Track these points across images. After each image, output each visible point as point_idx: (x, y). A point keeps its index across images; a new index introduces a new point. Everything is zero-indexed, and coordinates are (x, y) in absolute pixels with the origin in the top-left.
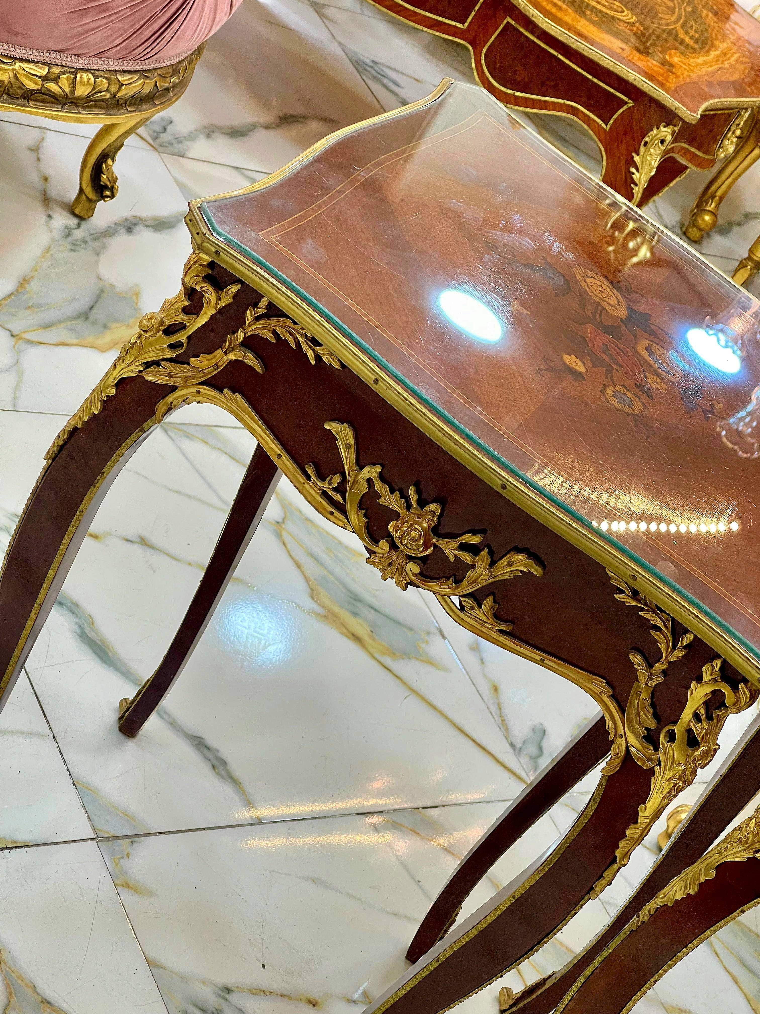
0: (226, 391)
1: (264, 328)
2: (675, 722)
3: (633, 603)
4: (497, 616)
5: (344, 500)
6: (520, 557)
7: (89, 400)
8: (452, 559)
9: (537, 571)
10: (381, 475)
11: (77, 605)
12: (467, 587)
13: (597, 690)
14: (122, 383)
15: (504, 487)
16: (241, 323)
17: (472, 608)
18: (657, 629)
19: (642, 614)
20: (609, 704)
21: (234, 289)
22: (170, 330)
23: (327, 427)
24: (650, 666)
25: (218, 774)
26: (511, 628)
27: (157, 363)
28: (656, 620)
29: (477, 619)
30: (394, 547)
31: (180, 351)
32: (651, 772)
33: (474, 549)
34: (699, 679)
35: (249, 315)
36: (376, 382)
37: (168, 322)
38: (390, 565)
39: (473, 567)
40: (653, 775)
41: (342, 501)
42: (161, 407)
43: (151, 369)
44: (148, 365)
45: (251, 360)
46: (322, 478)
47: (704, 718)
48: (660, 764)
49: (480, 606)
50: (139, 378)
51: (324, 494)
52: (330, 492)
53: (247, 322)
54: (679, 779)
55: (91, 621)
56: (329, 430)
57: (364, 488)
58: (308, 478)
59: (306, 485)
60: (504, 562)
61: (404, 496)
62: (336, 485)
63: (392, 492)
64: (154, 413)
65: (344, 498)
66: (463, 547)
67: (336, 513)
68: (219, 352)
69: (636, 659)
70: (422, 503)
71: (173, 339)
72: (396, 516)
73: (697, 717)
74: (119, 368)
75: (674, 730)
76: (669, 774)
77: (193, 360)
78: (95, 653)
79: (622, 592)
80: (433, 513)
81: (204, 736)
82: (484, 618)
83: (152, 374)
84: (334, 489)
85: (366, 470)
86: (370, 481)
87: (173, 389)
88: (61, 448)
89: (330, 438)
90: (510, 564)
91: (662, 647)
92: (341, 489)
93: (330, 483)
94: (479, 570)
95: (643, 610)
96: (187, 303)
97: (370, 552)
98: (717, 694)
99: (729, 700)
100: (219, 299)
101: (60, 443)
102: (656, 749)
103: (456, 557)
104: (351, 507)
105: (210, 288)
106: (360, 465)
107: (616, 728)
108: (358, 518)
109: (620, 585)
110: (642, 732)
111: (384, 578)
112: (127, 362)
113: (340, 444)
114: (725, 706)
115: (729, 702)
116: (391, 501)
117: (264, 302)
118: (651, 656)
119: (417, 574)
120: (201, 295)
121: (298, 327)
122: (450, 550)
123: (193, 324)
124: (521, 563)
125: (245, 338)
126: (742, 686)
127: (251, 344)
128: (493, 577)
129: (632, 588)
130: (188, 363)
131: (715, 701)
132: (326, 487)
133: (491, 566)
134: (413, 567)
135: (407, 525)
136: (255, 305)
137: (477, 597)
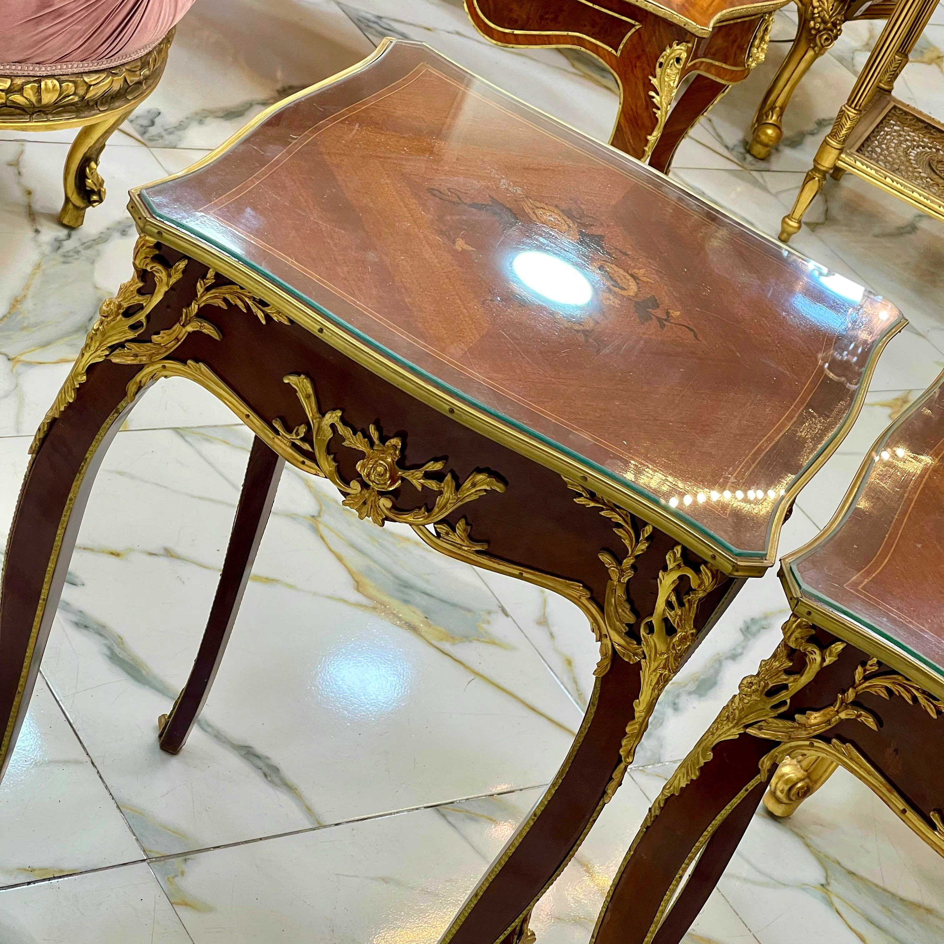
0: (189, 362)
1: (215, 297)
2: (651, 614)
3: (592, 504)
4: (472, 538)
5: (313, 448)
6: (481, 477)
7: (63, 391)
8: (420, 488)
9: (499, 488)
10: (342, 419)
11: (104, 627)
12: (438, 514)
13: (576, 594)
14: (91, 369)
15: (452, 411)
16: (194, 296)
17: (447, 534)
18: (619, 526)
19: (602, 513)
20: (590, 606)
21: (182, 265)
22: (128, 313)
23: (286, 381)
24: (620, 562)
25: (271, 782)
26: (487, 547)
27: (121, 345)
28: (617, 518)
29: (453, 544)
30: (365, 486)
31: (141, 331)
32: (638, 666)
33: (438, 476)
34: (665, 568)
35: (200, 288)
36: (321, 330)
37: (125, 305)
38: (365, 503)
39: (441, 493)
40: (641, 669)
41: (311, 450)
42: (132, 387)
43: (117, 351)
44: (113, 348)
45: (208, 329)
46: (290, 431)
47: (676, 605)
48: (645, 658)
49: (454, 531)
50: (107, 361)
51: (294, 446)
52: (298, 443)
53: (199, 294)
54: (664, 668)
55: (120, 640)
56: (289, 383)
57: (329, 434)
58: (277, 432)
59: (276, 440)
60: (467, 484)
61: (366, 435)
62: (302, 435)
63: (355, 433)
64: (125, 394)
65: (312, 446)
66: (428, 475)
67: (307, 462)
68: (177, 326)
69: (605, 558)
70: (383, 439)
71: (132, 321)
72: (361, 455)
73: (669, 604)
74: (87, 355)
75: (651, 622)
76: (654, 665)
77: (154, 337)
78: (128, 673)
79: (580, 495)
80: (395, 447)
81: (250, 743)
82: (459, 541)
83: (118, 356)
84: (302, 439)
85: (328, 416)
86: (333, 426)
87: (141, 367)
88: (43, 441)
89: (291, 391)
90: (474, 485)
91: (627, 542)
92: (308, 438)
93: (297, 435)
94: (446, 495)
95: (603, 509)
96: (141, 285)
97: (345, 494)
98: (683, 579)
99: (694, 583)
100: (169, 276)
101: (42, 435)
102: (639, 642)
103: (423, 486)
104: (320, 455)
105: (159, 267)
106: (322, 413)
107: (599, 629)
108: (328, 464)
109: (578, 489)
110: (623, 629)
111: (361, 517)
112: (93, 348)
113: (300, 395)
114: (692, 590)
115: (694, 585)
116: (356, 442)
117: (211, 273)
118: (618, 553)
119: (390, 508)
120: (152, 275)
121: (246, 292)
122: (416, 480)
123: (148, 303)
124: (483, 482)
125: (199, 309)
126: (703, 567)
127: (206, 314)
128: (459, 499)
129: (586, 489)
130: (150, 341)
131: (684, 587)
132: (295, 438)
133: (456, 490)
134: (385, 502)
135: (371, 462)
136: (204, 277)
137: (450, 522)
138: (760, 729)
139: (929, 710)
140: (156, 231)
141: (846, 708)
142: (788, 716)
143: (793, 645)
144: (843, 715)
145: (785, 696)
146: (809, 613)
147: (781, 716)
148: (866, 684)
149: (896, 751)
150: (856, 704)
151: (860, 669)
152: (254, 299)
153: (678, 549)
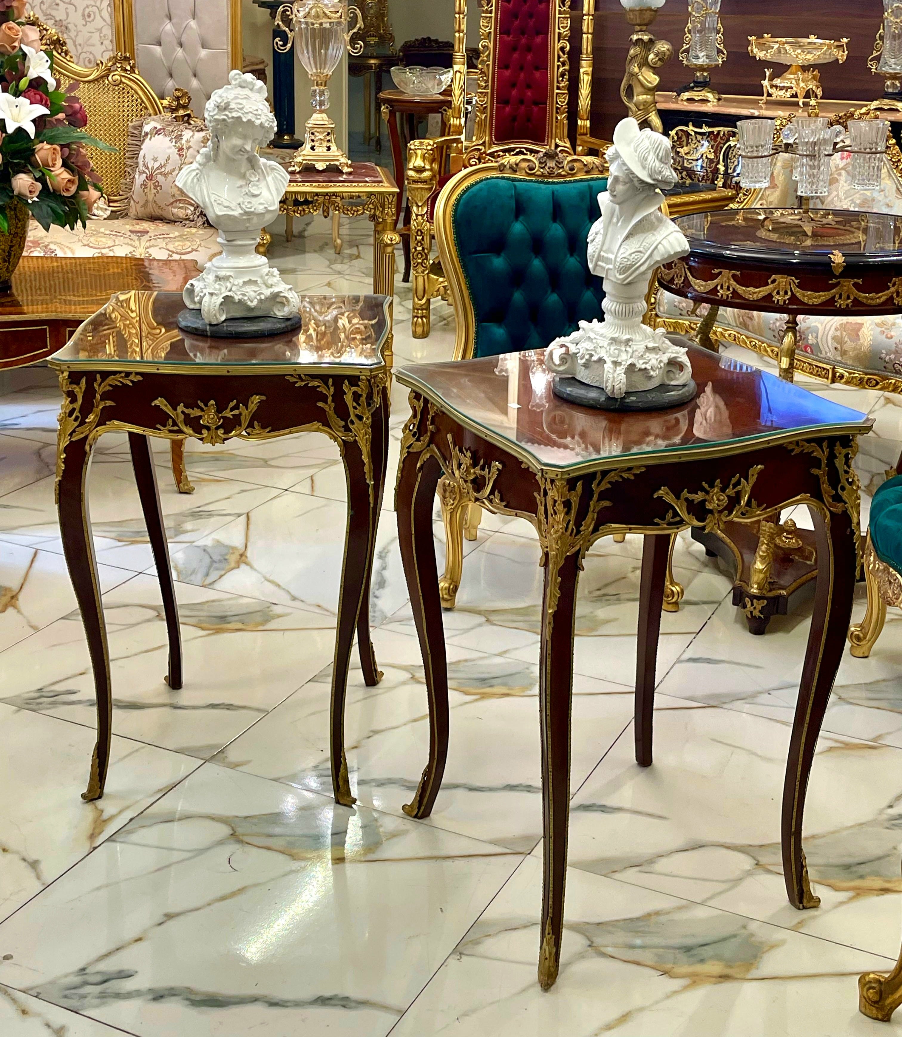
0: (106, 422)
1: (105, 386)
2: (350, 416)
3: (303, 383)
4: (263, 427)
6: (254, 397)
8: (231, 417)
9: (264, 398)
10: (185, 406)
12: (245, 424)
13: (316, 427)
14: (66, 450)
15: (228, 372)
16: (95, 391)
17: (253, 431)
18: (318, 387)
19: (309, 385)
20: (324, 429)
21: (84, 380)
22: (71, 414)
23: (153, 404)
24: (326, 402)
26: (270, 428)
27: (74, 431)
28: (316, 384)
29: (257, 434)
30: (208, 428)
31: (79, 420)
32: (355, 441)
34: (345, 394)
35: (96, 386)
36: (158, 369)
37: (68, 411)
38: (212, 438)
39: (240, 414)
40: (357, 442)
41: (178, 428)
42: (87, 448)
43: (74, 434)
44: (71, 435)
45: (109, 403)
46: (165, 426)
47: (357, 406)
48: (357, 436)
49: (254, 428)
50: (71, 442)
51: (170, 431)
52: (172, 429)
53: (97, 390)
54: (366, 434)
56: (155, 405)
57: (182, 416)
58: (160, 430)
59: (161, 434)
60: (250, 403)
61: (198, 407)
63: (193, 409)
64: (86, 453)
65: (178, 426)
66: (232, 410)
67: (179, 434)
68: (94, 409)
69: (320, 404)
70: (206, 405)
71: (74, 416)
72: (200, 417)
73: (355, 408)
74: (61, 444)
75: (351, 419)
76: (361, 436)
77: (86, 420)
79: (297, 382)
80: (213, 405)
82: (259, 432)
83: (76, 436)
84: (172, 426)
85: (178, 407)
86: (183, 412)
87: (86, 437)
88: (58, 495)
89: (157, 407)
90: (253, 403)
91: (325, 392)
92: (175, 424)
93: (170, 425)
94: (244, 414)
95: (308, 383)
96: (70, 399)
97: (201, 439)
98: (355, 393)
99: (360, 391)
100: (80, 388)
102: (351, 431)
103: (233, 415)
104: (184, 427)
105: (75, 386)
106: (175, 409)
107: (333, 435)
108: (189, 431)
109: (295, 380)
110: (342, 429)
111: (214, 445)
112: (62, 439)
113: (162, 407)
114: (361, 396)
115: (360, 393)
116: (195, 413)
117: (98, 376)
118: (324, 399)
119: (224, 434)
120: (73, 391)
121: (118, 376)
122: (228, 414)
123: (77, 405)
124: (256, 399)
125: (101, 396)
126: (360, 383)
127: (105, 396)
128: (250, 412)
129: (299, 375)
130: (86, 423)
131: (356, 397)
132: (169, 427)
133: (247, 409)
134: (221, 432)
135: (206, 416)
136: (96, 380)
137: (251, 425)
152: (122, 377)
153: (346, 382)
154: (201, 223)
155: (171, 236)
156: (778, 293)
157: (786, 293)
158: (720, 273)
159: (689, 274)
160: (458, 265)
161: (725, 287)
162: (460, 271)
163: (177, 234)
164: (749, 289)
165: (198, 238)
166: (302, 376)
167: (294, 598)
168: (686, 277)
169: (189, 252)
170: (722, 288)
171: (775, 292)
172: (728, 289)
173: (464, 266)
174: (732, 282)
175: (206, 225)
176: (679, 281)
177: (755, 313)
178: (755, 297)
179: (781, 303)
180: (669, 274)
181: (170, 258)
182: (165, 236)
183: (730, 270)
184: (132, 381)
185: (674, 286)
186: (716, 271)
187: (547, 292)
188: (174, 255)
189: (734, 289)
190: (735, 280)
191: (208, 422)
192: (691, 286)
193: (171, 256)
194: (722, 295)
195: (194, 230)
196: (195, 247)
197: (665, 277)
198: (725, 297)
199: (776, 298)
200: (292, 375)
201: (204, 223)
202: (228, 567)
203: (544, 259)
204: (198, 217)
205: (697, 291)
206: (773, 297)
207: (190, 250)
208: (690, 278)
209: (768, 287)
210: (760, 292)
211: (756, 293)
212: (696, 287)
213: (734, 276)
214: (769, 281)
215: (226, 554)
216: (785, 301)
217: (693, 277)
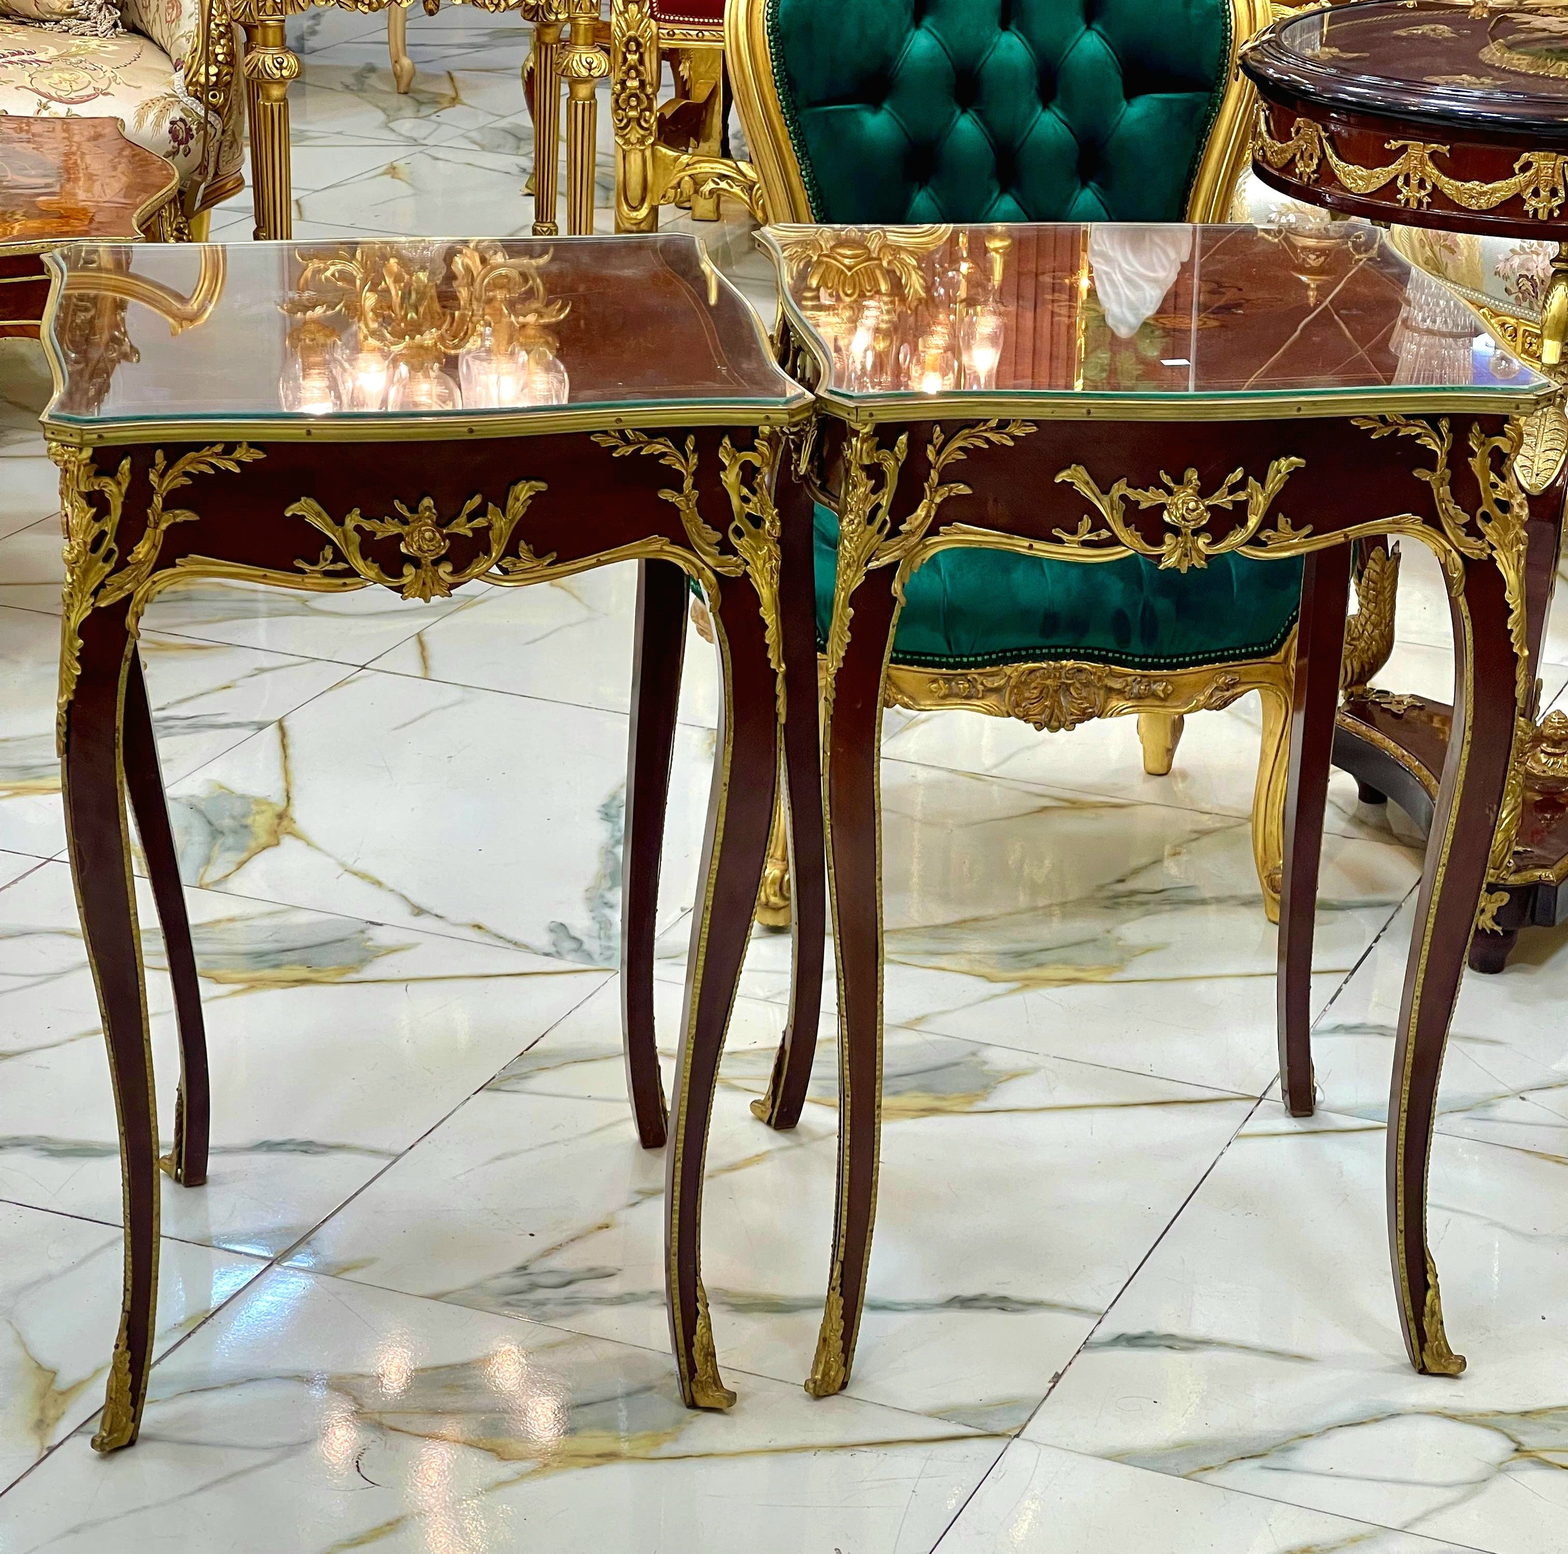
0: (177, 561)
1: (175, 478)
2: (733, 518)
3: (631, 450)
4: (539, 554)
5: (347, 562)
6: (520, 486)
7: (64, 667)
8: (470, 534)
9: (542, 486)
10: (362, 515)
12: (498, 548)
13: (657, 547)
14: (84, 630)
15: (471, 431)
16: (151, 490)
17: (515, 565)
18: (663, 455)
19: (643, 452)
20: (675, 550)
21: (126, 464)
22: (96, 544)
23: (288, 514)
24: (680, 491)
25: (317, 1152)
26: (555, 554)
27: (102, 585)
28: (658, 448)
29: (524, 571)
30: (417, 563)
31: (116, 556)
32: (746, 575)
33: (481, 511)
34: (724, 468)
35: (153, 477)
36: (309, 433)
37: (89, 540)
38: (424, 584)
39: (489, 527)
40: (750, 577)
41: (347, 566)
42: (129, 621)
43: (102, 592)
44: (95, 593)
45: (184, 515)
46: (314, 562)
47: (750, 496)
48: (748, 564)
49: (519, 557)
50: (97, 611)
51: (327, 574)
52: (330, 568)
53: (156, 486)
54: (770, 559)
56: (294, 515)
57: (357, 538)
58: (302, 571)
59: (306, 580)
60: (510, 502)
61: (395, 515)
62: (331, 557)
63: (382, 521)
64: (128, 630)
65: (346, 562)
66: (471, 517)
67: (348, 581)
68: (149, 531)
69: (666, 495)
70: (413, 510)
71: (102, 550)
72: (399, 538)
73: (744, 498)
74: (73, 616)
75: (737, 526)
76: (759, 564)
77: (129, 558)
79: (616, 447)
80: (428, 508)
82: (529, 565)
83: (105, 597)
84: (333, 562)
85: (348, 520)
86: (358, 529)
87: (130, 597)
88: (67, 734)
89: (297, 519)
90: (517, 499)
91: (678, 466)
92: (338, 556)
93: (326, 560)
94: (496, 525)
95: (641, 449)
96: (94, 510)
97: (399, 589)
98: (745, 466)
99: (756, 461)
100: (119, 484)
101: (64, 729)
102: (735, 553)
103: (474, 530)
104: (359, 564)
105: (106, 479)
106: (340, 522)
107: (694, 565)
108: (369, 569)
109: (612, 442)
110: (715, 550)
111: (427, 601)
112: (77, 604)
113: (310, 519)
114: (757, 470)
115: (757, 464)
116: (387, 528)
117: (159, 455)
118: (675, 482)
119: (452, 573)
120: (101, 492)
121: (205, 452)
122: (462, 528)
123: (110, 525)
124: (523, 492)
125: (164, 500)
126: (757, 442)
127: (173, 501)
128: (511, 521)
129: (622, 432)
130: (128, 564)
131: (749, 473)
132: (324, 566)
133: (504, 514)
134: (445, 569)
135: (416, 534)
136: (153, 465)
137: (511, 551)
138: (878, 560)
139: (1005, 442)
140: (95, 436)
141: (936, 491)
142: (894, 533)
143: (866, 462)
144: (938, 500)
145: (882, 514)
146: (871, 415)
147: (889, 536)
148: (942, 457)
149: (995, 500)
150: (941, 483)
151: (930, 447)
152: (217, 454)
153: (726, 441)
154: (107, 25)
155: (41, 56)
156: (1536, 193)
157: (1554, 193)
158: (1404, 149)
159: (1329, 151)
160: (782, 132)
161: (1414, 182)
162: (788, 146)
163: (53, 52)
164: (1468, 185)
165: (105, 61)
166: (629, 433)
167: (419, 911)
168: (1323, 158)
169: (89, 98)
170: (1407, 182)
171: (1531, 190)
172: (1422, 185)
173: (799, 135)
174: (1431, 168)
175: (120, 29)
176: (1306, 169)
177: (1461, 237)
178: (1483, 203)
179: (1543, 215)
180: (1283, 151)
181: (44, 114)
182: (25, 57)
183: (1427, 142)
184: (239, 463)
185: (1295, 180)
186: (1394, 144)
187: (990, 193)
188: (52, 104)
189: (1434, 186)
190: (1437, 166)
191: (420, 548)
192: (1335, 177)
193: (46, 107)
194: (1407, 201)
195: (94, 43)
196: (102, 85)
197: (1274, 160)
198: (1414, 205)
199: (1531, 204)
200: (605, 433)
201: (115, 25)
202: (253, 844)
203: (982, 115)
204: (100, 9)
205: (1349, 191)
206: (1524, 201)
207: (90, 91)
208: (1334, 160)
209: (1513, 180)
210: (1494, 191)
211: (1485, 193)
212: (1349, 183)
213: (1433, 155)
214: (1517, 166)
215: (244, 816)
216: (1551, 212)
217: (1339, 157)
